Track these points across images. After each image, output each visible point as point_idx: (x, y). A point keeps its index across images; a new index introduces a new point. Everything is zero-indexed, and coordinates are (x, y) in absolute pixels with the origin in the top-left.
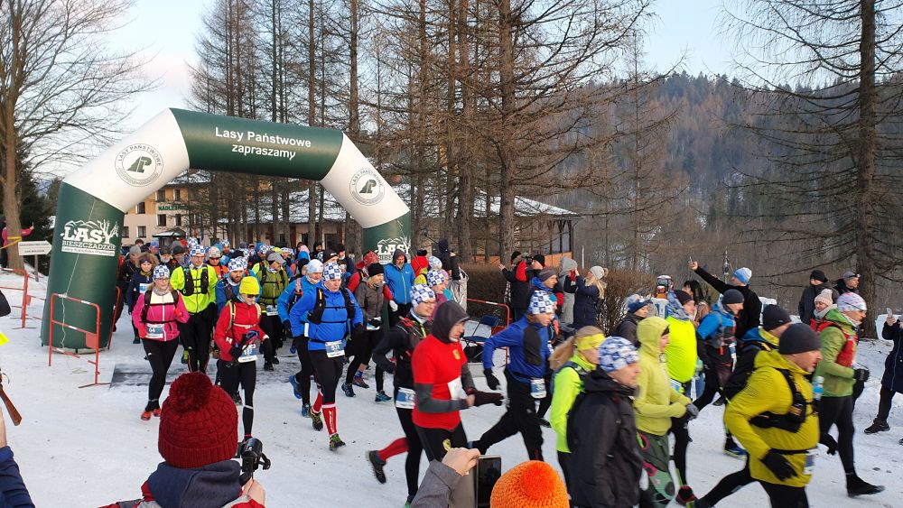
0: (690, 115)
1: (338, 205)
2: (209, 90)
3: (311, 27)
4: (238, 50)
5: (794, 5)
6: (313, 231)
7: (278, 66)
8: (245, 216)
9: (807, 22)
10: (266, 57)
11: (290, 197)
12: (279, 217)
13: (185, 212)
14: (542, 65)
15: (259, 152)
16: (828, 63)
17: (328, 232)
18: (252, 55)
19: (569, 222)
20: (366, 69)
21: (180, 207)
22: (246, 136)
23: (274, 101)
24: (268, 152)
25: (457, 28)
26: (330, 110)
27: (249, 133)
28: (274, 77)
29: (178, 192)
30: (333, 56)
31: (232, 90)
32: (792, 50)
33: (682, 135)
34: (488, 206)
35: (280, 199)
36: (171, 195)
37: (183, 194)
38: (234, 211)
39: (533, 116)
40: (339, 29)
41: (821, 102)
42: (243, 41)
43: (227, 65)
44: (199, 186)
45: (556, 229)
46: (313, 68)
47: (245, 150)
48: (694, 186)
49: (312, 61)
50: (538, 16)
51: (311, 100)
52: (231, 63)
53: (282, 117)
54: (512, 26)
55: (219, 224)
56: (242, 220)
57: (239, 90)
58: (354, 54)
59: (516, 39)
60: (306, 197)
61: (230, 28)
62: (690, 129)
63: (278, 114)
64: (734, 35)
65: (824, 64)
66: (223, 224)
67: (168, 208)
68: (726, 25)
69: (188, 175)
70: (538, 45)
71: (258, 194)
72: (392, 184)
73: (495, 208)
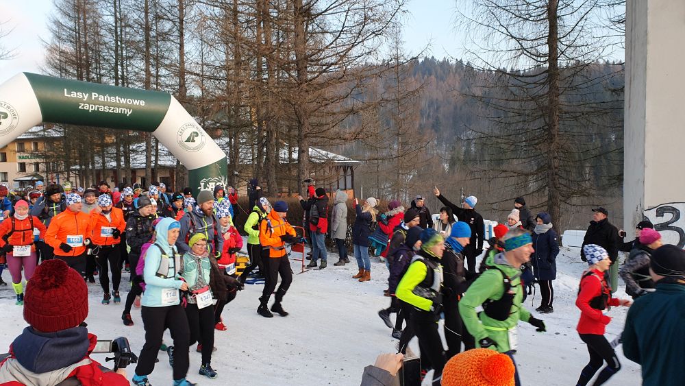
0: (437, 88)
1: (170, 154)
2: (60, 61)
3: (146, 13)
4: (85, 29)
5: (504, 9)
6: (150, 174)
7: (119, 43)
8: (93, 164)
9: (513, 22)
10: (109, 36)
11: (131, 147)
12: (122, 163)
13: (42, 160)
14: (327, 47)
15: (102, 109)
16: (528, 52)
17: (162, 176)
18: (98, 33)
19: (351, 167)
20: (192, 48)
21: (38, 157)
22: (90, 96)
23: (116, 71)
24: (110, 109)
25: (263, 16)
26: (162, 79)
27: (93, 94)
28: (116, 51)
29: (36, 145)
30: (163, 36)
31: (81, 61)
32: (504, 41)
33: (431, 103)
34: (290, 154)
35: (122, 149)
36: (30, 147)
37: (41, 146)
38: (84, 158)
39: (321, 85)
40: (169, 15)
41: (523, 79)
42: (89, 22)
43: (77, 42)
44: (54, 139)
45: (342, 172)
46: (148, 46)
47: (90, 108)
48: (440, 140)
49: (147, 40)
50: (324, 10)
51: (147, 71)
52: (79, 39)
53: (123, 84)
54: (304, 17)
55: (71, 170)
56: (91, 167)
57: (87, 62)
58: (181, 35)
59: (307, 27)
60: (144, 148)
61: (78, 12)
62: (437, 99)
63: (120, 81)
64: (465, 28)
65: (525, 52)
66: (75, 170)
67: (27, 157)
68: (459, 21)
69: (44, 130)
70: (324, 32)
71: (105, 146)
72: (214, 137)
73: (295, 156)
